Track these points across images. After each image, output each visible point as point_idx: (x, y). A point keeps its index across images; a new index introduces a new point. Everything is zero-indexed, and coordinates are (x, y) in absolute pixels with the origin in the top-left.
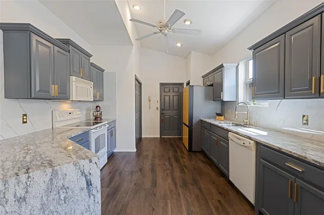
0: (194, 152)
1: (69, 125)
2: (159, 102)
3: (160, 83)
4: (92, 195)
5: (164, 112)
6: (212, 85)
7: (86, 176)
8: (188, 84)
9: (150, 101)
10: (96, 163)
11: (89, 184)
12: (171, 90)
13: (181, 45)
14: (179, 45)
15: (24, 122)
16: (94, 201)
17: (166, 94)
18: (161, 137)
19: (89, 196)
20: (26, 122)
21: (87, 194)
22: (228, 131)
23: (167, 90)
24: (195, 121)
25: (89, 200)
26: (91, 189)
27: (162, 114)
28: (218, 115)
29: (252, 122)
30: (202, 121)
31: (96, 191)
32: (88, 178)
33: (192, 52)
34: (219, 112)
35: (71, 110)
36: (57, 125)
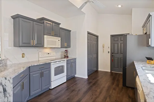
0: (127, 87)
1: (46, 60)
2: (110, 47)
3: (111, 35)
4: (7, 97)
5: (113, 54)
6: (146, 33)
7: (3, 86)
10: (9, 80)
11: (5, 90)
12: (119, 39)
13: (122, 6)
14: (120, 6)
15: (23, 57)
16: (8, 100)
17: (115, 42)
18: (111, 72)
19: (5, 97)
20: (24, 57)
21: (3, 96)
23: (116, 39)
24: (129, 62)
25: (4, 99)
26: (6, 93)
27: (112, 56)
31: (9, 95)
32: (4, 87)
33: (133, 9)
35: (49, 52)
36: (40, 59)
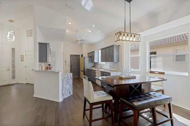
3: (70, 55)
6: (91, 57)
8: (82, 55)
9: (66, 62)
12: (75, 58)
22: (96, 70)
23: (73, 58)
24: (86, 69)
27: (71, 68)
28: (93, 67)
29: (102, 68)
30: (88, 69)
33: (84, 43)
34: (94, 66)
